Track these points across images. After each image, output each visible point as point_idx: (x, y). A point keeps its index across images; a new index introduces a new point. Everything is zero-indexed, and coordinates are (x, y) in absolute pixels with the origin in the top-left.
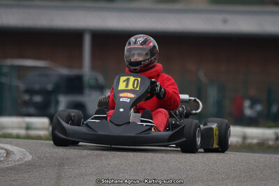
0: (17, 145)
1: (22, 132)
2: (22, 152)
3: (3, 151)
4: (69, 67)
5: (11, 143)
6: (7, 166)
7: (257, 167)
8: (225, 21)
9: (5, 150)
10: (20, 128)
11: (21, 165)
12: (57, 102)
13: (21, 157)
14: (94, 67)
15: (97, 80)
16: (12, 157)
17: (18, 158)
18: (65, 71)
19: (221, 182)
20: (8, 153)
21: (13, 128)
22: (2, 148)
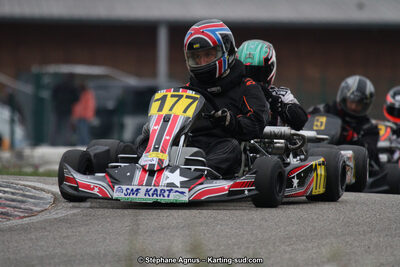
3: (50, 195)
4: (138, 75)
6: (56, 216)
9: (53, 194)
12: (122, 127)
14: (172, 75)
18: (133, 82)
19: (362, 237)
20: (57, 198)
22: (48, 192)
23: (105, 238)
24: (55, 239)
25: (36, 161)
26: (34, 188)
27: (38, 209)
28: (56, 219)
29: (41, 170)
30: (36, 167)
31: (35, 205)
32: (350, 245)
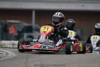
0: (10, 51)
1: (11, 46)
2: (12, 53)
3: (5, 53)
4: (27, 23)
5: (8, 50)
6: (7, 58)
7: (96, 58)
8: (83, 6)
9: (6, 52)
10: (11, 45)
11: (12, 58)
12: (23, 36)
13: (12, 55)
14: (36, 23)
15: (37, 27)
16: (9, 55)
17: (10, 55)
20: (7, 54)
21: (8, 45)
22: (5, 52)
23: (19, 64)
24: (7, 64)
25: (2, 44)
26: (1, 51)
27: (2, 56)
28: (7, 59)
29: (3, 47)
30: (2, 46)
31: (2, 55)
32: (81, 66)
